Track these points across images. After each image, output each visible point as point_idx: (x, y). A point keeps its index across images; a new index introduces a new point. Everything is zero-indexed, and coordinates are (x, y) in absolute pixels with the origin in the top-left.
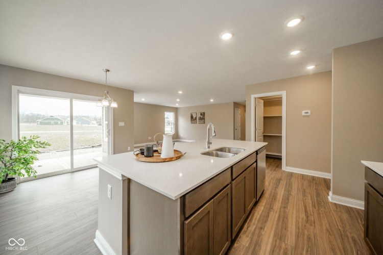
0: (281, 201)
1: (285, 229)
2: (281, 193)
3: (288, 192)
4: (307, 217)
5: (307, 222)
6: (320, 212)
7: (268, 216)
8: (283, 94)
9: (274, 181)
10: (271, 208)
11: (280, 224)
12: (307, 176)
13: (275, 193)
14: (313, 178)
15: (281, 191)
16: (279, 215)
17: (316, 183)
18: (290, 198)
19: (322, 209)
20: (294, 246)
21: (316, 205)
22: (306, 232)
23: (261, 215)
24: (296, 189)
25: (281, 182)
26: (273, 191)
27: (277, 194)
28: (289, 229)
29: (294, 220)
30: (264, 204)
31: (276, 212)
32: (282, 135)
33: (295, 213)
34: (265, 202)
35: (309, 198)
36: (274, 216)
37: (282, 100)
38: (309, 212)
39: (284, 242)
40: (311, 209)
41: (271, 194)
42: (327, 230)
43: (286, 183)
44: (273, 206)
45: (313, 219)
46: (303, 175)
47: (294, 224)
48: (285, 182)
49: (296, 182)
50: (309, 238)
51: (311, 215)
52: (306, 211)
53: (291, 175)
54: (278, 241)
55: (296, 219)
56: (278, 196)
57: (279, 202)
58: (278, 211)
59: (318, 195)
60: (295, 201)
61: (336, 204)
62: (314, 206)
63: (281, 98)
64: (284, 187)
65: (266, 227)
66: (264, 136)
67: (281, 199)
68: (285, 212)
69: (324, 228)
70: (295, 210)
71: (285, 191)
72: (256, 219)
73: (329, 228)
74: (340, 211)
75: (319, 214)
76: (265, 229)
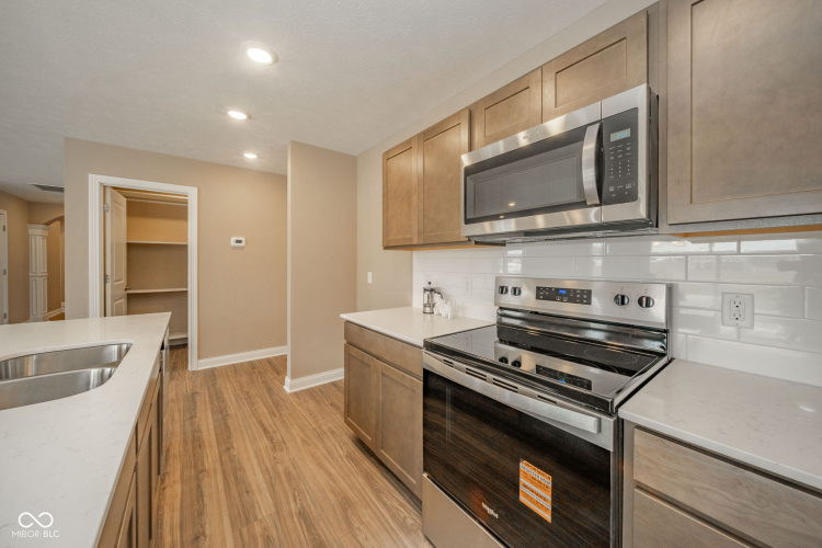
0: (214, 442)
1: (247, 492)
2: (207, 423)
3: (222, 412)
4: (272, 440)
5: (274, 449)
6: (284, 418)
7: (200, 495)
8: (192, 194)
9: (181, 406)
10: (200, 472)
11: (234, 490)
12: (242, 364)
13: (194, 432)
14: (252, 365)
15: (207, 419)
16: (224, 472)
17: (260, 373)
18: (230, 422)
19: (284, 412)
20: (274, 510)
21: (275, 411)
22: (280, 468)
23: (181, 507)
24: (233, 399)
25: (198, 398)
26: (189, 428)
27: (199, 431)
28: (254, 487)
29: (255, 462)
30: (178, 475)
31: (215, 470)
32: (189, 289)
33: (249, 446)
34: (178, 467)
35: (261, 404)
36: (214, 485)
37: (186, 208)
38: (270, 430)
39: (256, 519)
40: (271, 422)
41: (185, 441)
42: (304, 441)
43: (210, 396)
44: (203, 464)
45: (279, 437)
46: (233, 365)
47: (257, 470)
48: (207, 395)
49: (228, 386)
50: (288, 475)
51: (275, 432)
52: (266, 431)
53: (212, 374)
54: (244, 530)
55: (257, 456)
56: (205, 434)
57: (210, 446)
58: (218, 466)
59: (269, 390)
60: (241, 423)
61: (296, 393)
62: (272, 414)
63: (186, 202)
64: (208, 407)
65: (207, 526)
66: (130, 297)
67: (213, 437)
68: (232, 460)
69: (299, 440)
70: (248, 442)
71: (213, 414)
72: (172, 529)
73: (303, 436)
74: (305, 401)
75: (284, 422)
76: (207, 532)
